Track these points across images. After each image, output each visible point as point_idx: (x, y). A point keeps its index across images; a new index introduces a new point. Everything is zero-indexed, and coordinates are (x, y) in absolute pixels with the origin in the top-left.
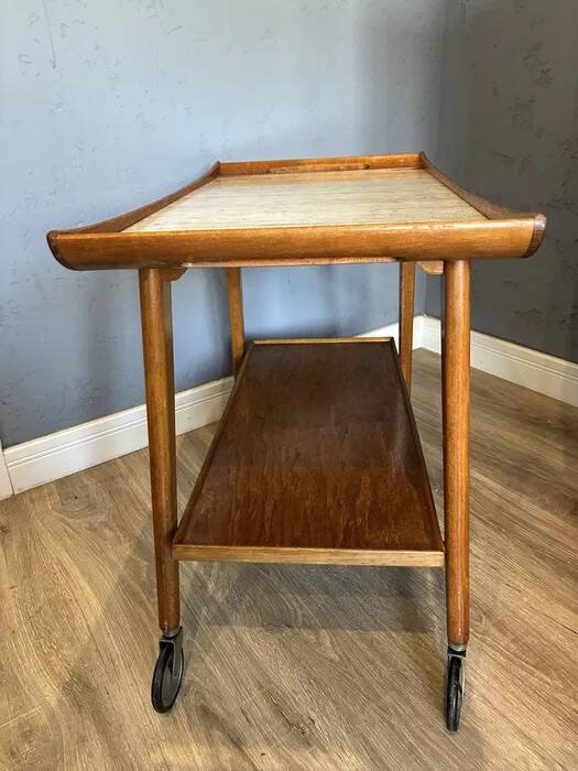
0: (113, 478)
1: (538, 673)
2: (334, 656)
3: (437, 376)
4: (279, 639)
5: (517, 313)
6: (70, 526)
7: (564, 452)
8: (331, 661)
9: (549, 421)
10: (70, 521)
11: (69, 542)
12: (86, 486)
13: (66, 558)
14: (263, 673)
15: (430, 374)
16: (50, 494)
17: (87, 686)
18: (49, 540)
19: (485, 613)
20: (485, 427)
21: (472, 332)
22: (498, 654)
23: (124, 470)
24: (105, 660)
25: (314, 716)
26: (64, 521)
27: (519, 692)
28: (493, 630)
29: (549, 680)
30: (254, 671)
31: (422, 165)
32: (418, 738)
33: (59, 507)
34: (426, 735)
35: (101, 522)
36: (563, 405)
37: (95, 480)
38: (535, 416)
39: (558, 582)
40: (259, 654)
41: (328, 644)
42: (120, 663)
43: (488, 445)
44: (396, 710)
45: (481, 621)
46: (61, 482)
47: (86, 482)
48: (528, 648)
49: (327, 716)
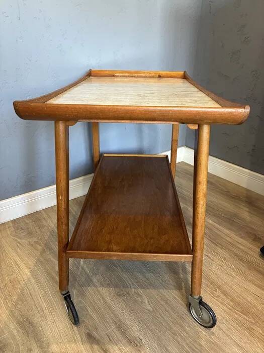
0: (40, 220)
1: (243, 315)
2: (149, 308)
3: (191, 175)
4: (123, 300)
5: (228, 147)
6: (20, 244)
7: (248, 212)
8: (149, 310)
9: (241, 198)
10: (20, 241)
11: (19, 251)
12: (27, 223)
13: (17, 259)
14: (116, 317)
15: (187, 174)
16: (9, 227)
17: (31, 323)
18: (9, 250)
19: (218, 288)
20: (213, 199)
21: (209, 156)
22: (225, 307)
23: (45, 215)
24: (39, 310)
25: (141, 337)
26: (16, 240)
27: (235, 325)
28: (222, 295)
29: (248, 319)
30: (112, 315)
31: (185, 77)
32: (190, 347)
33: (14, 233)
34: (195, 346)
35: (35, 242)
36: (247, 190)
37: (31, 221)
38: (235, 195)
39: (249, 272)
40: (114, 307)
41: (146, 302)
42: (46, 312)
43: (216, 208)
44: (180, 334)
45: (216, 291)
46: (14, 221)
47: (27, 221)
48: (237, 304)
49: (148, 337)
